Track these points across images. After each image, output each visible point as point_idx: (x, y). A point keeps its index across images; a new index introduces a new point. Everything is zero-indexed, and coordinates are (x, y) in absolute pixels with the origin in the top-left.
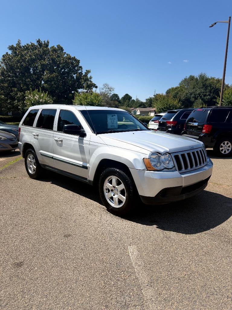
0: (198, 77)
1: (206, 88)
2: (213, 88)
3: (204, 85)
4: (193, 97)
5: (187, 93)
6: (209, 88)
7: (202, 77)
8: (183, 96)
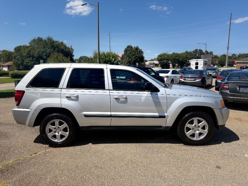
0: (46, 39)
1: (54, 48)
2: (59, 49)
3: (52, 46)
4: (45, 55)
5: (39, 52)
6: (57, 49)
7: (50, 39)
8: (36, 54)
